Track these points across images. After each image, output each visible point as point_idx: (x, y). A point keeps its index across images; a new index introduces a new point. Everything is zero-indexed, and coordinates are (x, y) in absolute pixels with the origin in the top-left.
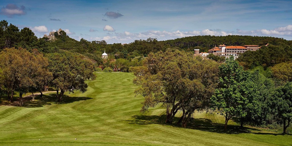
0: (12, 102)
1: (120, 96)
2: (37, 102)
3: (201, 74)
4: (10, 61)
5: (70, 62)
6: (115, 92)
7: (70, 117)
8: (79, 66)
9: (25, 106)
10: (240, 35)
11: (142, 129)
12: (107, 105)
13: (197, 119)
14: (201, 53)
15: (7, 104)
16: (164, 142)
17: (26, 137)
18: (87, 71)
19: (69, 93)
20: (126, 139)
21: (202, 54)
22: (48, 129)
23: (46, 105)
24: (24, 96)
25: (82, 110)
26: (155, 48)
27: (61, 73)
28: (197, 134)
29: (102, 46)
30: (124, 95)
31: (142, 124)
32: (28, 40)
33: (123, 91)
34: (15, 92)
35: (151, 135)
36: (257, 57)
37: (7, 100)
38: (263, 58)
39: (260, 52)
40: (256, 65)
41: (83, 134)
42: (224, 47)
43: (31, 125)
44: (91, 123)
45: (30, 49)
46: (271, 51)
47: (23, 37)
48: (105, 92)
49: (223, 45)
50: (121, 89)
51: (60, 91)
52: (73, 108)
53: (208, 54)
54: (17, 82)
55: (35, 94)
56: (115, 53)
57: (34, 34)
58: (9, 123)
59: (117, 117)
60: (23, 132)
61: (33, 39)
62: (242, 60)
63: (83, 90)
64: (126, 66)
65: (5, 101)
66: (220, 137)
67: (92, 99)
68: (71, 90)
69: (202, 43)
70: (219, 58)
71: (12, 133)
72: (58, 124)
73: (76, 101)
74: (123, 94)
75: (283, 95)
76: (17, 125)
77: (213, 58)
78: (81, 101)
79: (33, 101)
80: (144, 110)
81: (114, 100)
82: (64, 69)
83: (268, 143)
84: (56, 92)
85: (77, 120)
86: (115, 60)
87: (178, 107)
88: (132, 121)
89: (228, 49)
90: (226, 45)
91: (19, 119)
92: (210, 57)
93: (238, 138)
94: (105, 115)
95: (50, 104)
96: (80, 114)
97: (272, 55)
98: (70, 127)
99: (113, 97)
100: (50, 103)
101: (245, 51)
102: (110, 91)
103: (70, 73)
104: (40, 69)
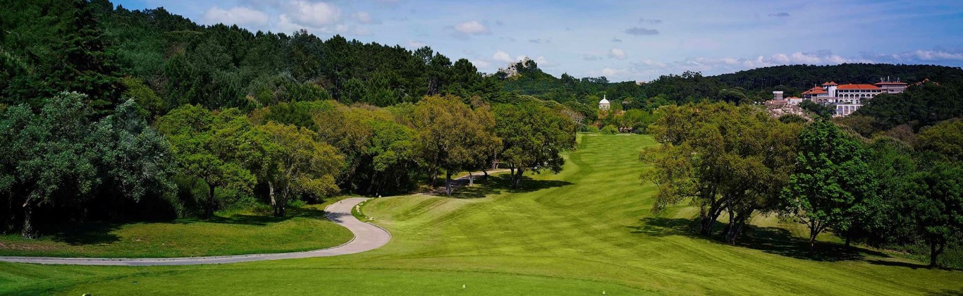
0: (435, 187)
1: (623, 180)
2: (477, 188)
3: (763, 146)
4: (432, 119)
5: (532, 120)
6: (616, 172)
7: (529, 217)
8: (547, 127)
9: (455, 195)
10: (867, 63)
11: (651, 245)
12: (598, 197)
13: (764, 228)
14: (786, 99)
15: (426, 191)
16: (684, 272)
17: (446, 251)
18: (563, 135)
19: (533, 174)
20: (613, 264)
21: (789, 100)
22: (486, 239)
23: (492, 195)
24: (455, 178)
25: (552, 205)
26: (697, 90)
27: (518, 138)
28: (752, 259)
29: (601, 87)
30: (632, 179)
31: (654, 235)
32: (466, 80)
33: (630, 170)
34: (442, 170)
35: (665, 258)
36: (899, 106)
37: (427, 183)
38: (912, 109)
39: (905, 96)
40: (898, 124)
41: (545, 249)
42: (832, 87)
43: (459, 230)
44: (564, 229)
45: (468, 96)
46: (927, 95)
47: (457, 74)
48: (597, 172)
49: (832, 83)
50: (627, 167)
51: (516, 170)
52: (538, 200)
53: (801, 100)
54: (443, 154)
55: (474, 174)
56: (623, 99)
57: (476, 70)
58: (423, 226)
59: (612, 220)
60: (443, 242)
61: (475, 78)
62: (868, 113)
63: (557, 170)
64: (642, 124)
65: (424, 186)
66: (797, 266)
67: (571, 186)
68: (536, 168)
69: (789, 79)
70: (823, 108)
71: (425, 245)
72: (507, 229)
73: (543, 188)
74: (630, 176)
75: (928, 189)
76: (437, 231)
77: (810, 108)
78: (552, 189)
79: (471, 188)
80: (657, 209)
81: (612, 187)
82: (522, 132)
83: (894, 283)
84: (510, 170)
85: (541, 224)
86: (623, 112)
87: (722, 205)
88: (638, 228)
89: (841, 91)
90: (838, 83)
91: (441, 220)
92: (804, 106)
93: (834, 270)
94: (591, 215)
95: (498, 193)
96: (547, 212)
97: (930, 103)
98: (526, 235)
99: (611, 181)
100: (498, 190)
101: (876, 94)
102: (607, 171)
103: (533, 139)
104: (480, 133)
